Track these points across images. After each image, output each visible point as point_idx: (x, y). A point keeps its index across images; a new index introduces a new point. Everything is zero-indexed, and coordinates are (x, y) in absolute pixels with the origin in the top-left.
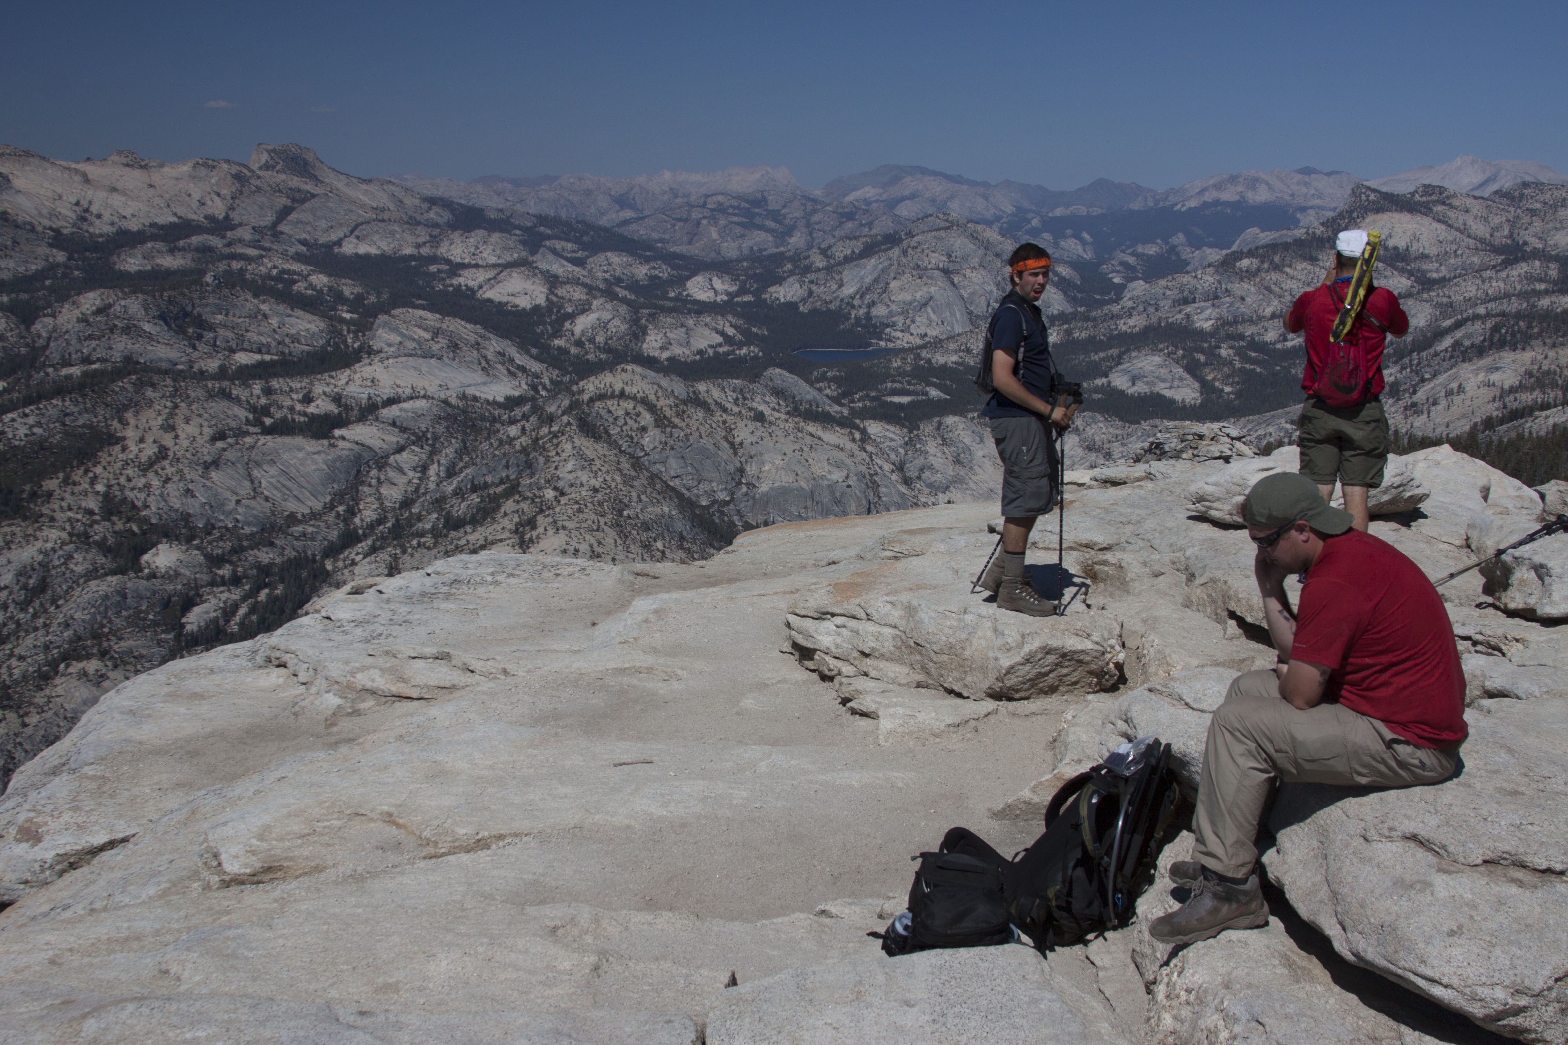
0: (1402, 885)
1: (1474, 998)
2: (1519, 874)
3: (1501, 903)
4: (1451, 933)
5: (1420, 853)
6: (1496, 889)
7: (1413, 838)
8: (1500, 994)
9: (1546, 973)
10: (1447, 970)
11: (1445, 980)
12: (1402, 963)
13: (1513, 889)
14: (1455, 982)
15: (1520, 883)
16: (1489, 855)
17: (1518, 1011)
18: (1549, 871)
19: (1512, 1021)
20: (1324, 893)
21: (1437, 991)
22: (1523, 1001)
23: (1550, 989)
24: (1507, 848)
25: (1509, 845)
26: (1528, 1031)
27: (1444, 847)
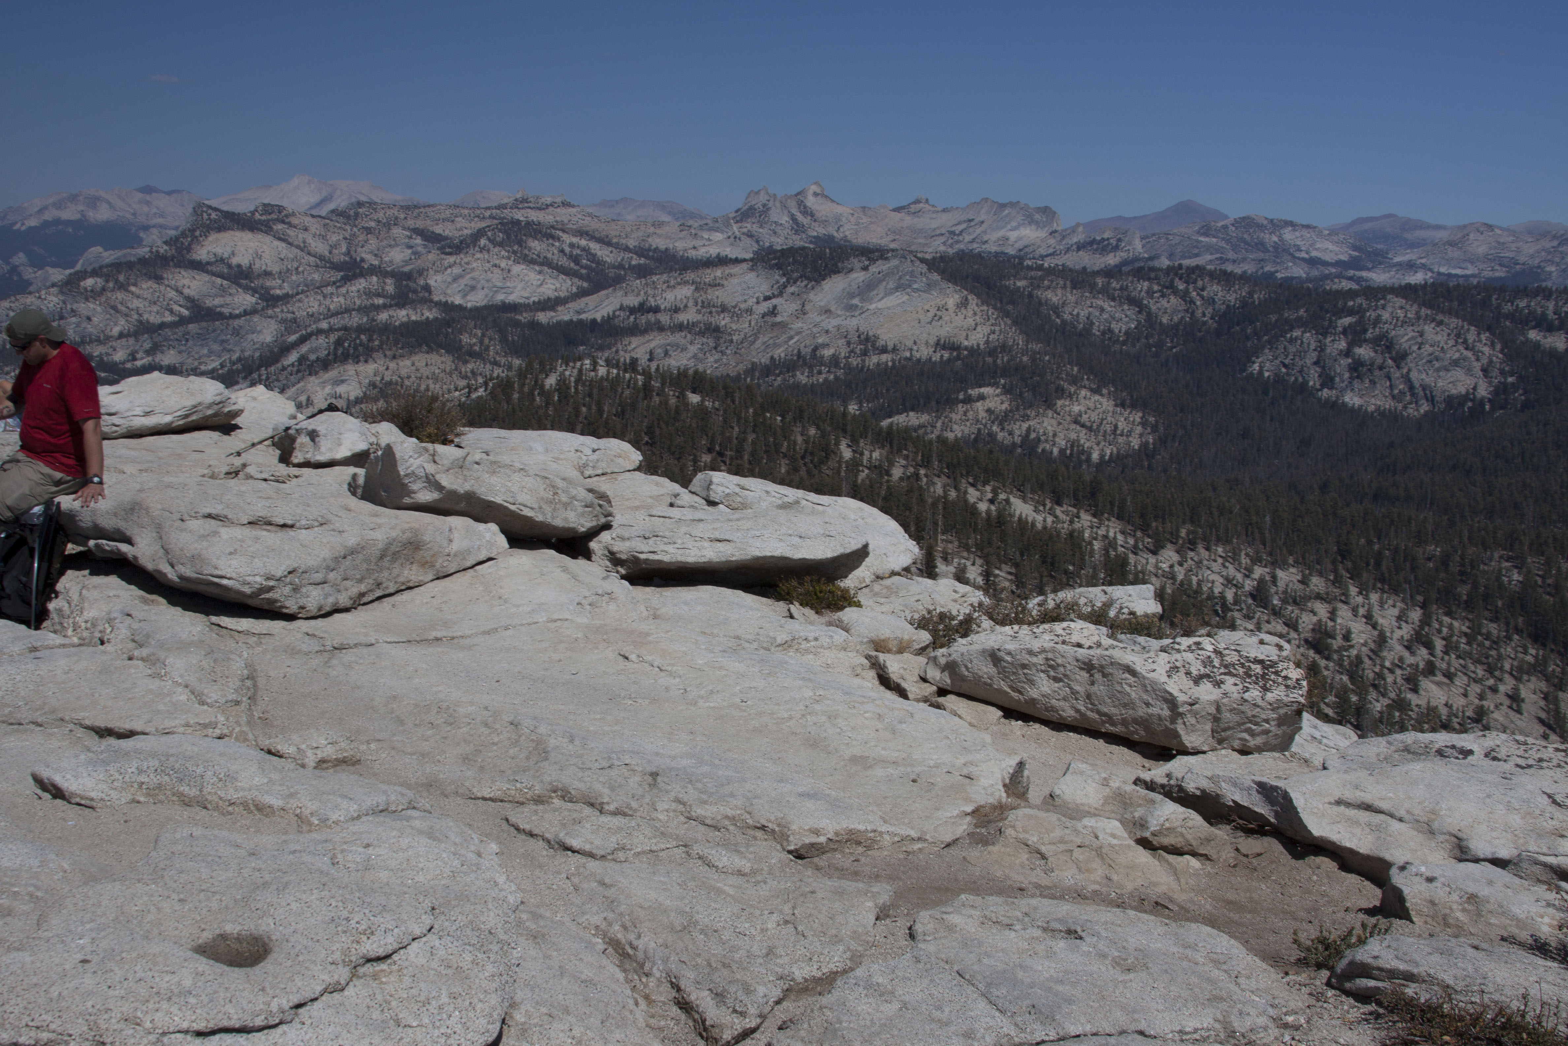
0: (203, 537)
1: (246, 583)
2: (269, 527)
3: (257, 538)
4: (231, 554)
5: (213, 522)
6: (254, 533)
7: (209, 516)
8: (258, 579)
9: (283, 568)
10: (229, 570)
11: (228, 575)
12: (205, 572)
13: (265, 533)
14: (234, 575)
15: (269, 531)
16: (251, 519)
17: (270, 589)
18: (284, 526)
19: (267, 596)
20: (161, 552)
21: (225, 582)
22: (272, 583)
23: (285, 576)
24: (260, 514)
25: (263, 513)
26: (276, 601)
27: (226, 517)
